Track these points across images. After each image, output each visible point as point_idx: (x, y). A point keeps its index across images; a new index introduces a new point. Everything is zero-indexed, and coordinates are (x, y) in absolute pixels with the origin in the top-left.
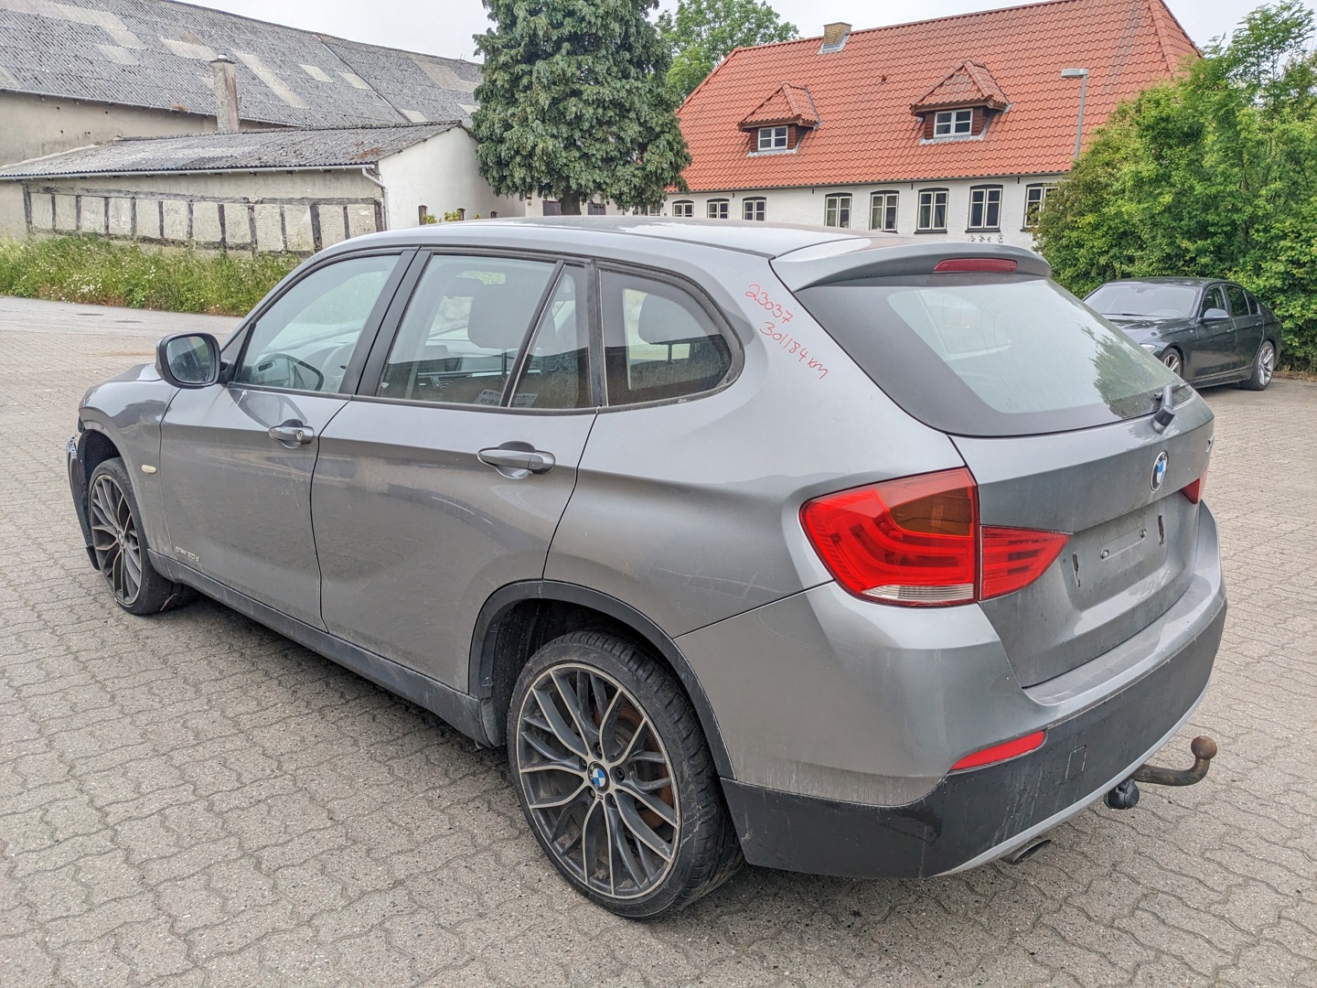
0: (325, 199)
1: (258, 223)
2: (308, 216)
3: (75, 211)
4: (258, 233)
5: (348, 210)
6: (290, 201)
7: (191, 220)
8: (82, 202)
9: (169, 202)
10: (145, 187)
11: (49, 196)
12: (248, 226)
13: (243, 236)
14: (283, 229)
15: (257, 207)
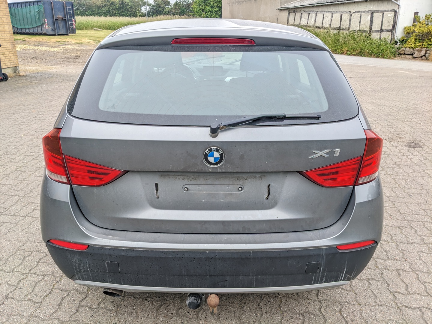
0: (377, 11)
1: (352, 20)
2: (369, 17)
3: (300, 18)
4: (351, 24)
5: (384, 14)
6: (364, 12)
7: (331, 20)
8: (303, 15)
9: (326, 14)
10: (321, 9)
11: (294, 14)
12: (349, 21)
13: (347, 25)
14: (360, 22)
15: (353, 15)
